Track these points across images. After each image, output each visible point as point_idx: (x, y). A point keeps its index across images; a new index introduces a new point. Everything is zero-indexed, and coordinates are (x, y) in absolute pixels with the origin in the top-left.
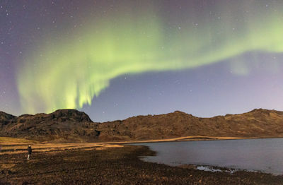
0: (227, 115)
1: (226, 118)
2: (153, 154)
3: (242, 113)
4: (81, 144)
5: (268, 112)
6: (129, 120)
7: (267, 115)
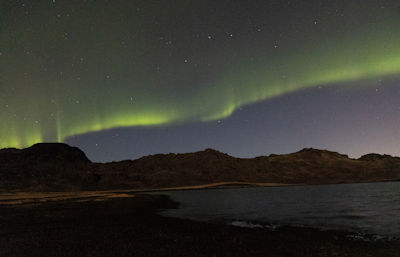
0: (272, 156)
1: (270, 160)
2: (176, 205)
3: (288, 153)
4: (72, 193)
5: (319, 152)
6: (144, 160)
7: (317, 157)
